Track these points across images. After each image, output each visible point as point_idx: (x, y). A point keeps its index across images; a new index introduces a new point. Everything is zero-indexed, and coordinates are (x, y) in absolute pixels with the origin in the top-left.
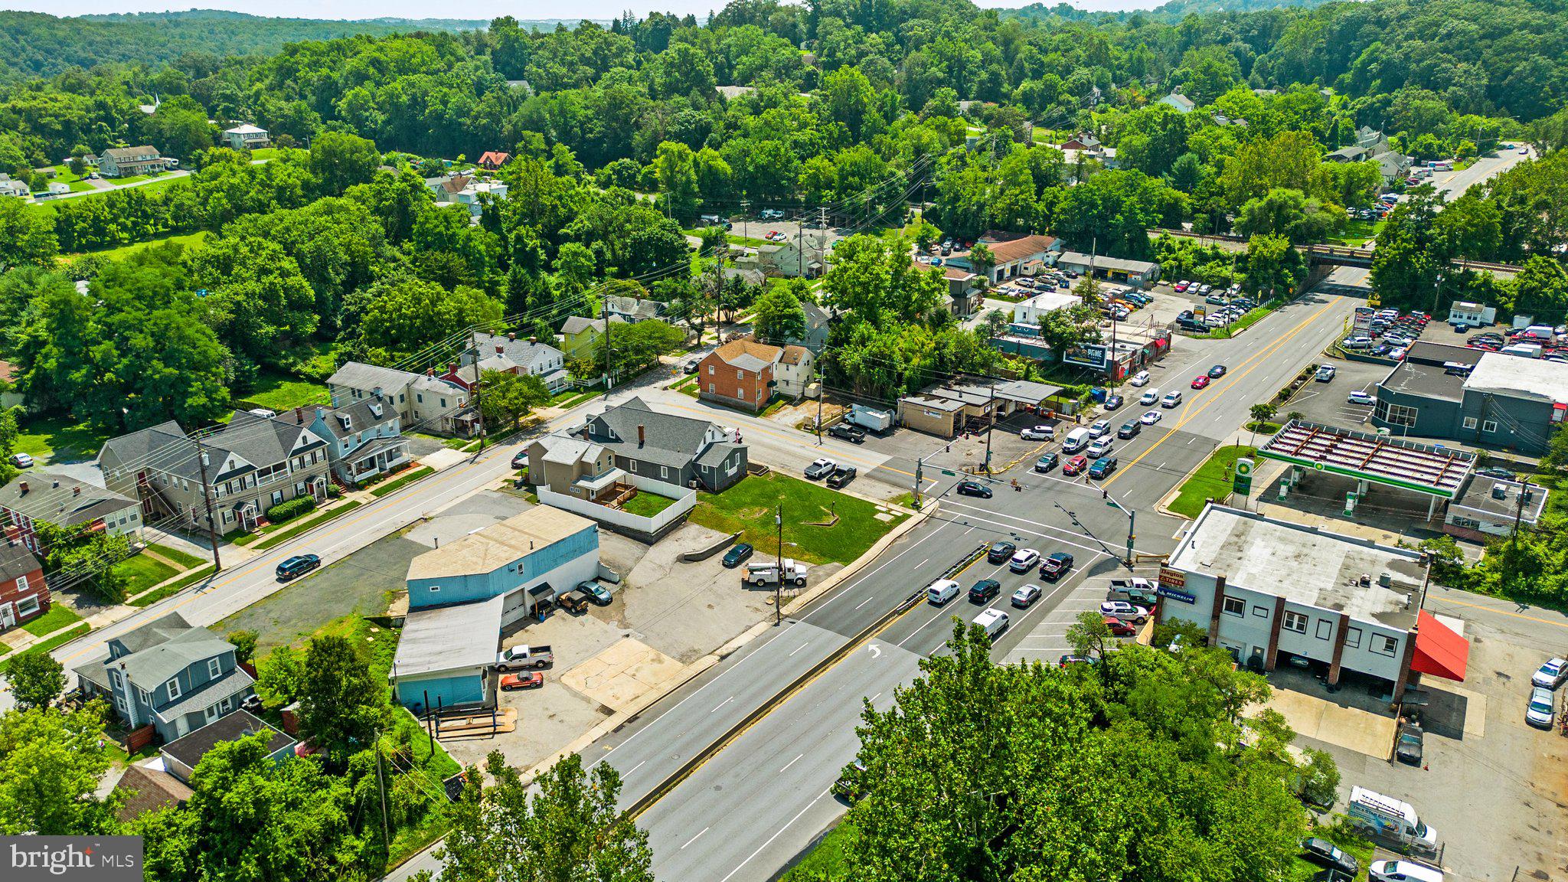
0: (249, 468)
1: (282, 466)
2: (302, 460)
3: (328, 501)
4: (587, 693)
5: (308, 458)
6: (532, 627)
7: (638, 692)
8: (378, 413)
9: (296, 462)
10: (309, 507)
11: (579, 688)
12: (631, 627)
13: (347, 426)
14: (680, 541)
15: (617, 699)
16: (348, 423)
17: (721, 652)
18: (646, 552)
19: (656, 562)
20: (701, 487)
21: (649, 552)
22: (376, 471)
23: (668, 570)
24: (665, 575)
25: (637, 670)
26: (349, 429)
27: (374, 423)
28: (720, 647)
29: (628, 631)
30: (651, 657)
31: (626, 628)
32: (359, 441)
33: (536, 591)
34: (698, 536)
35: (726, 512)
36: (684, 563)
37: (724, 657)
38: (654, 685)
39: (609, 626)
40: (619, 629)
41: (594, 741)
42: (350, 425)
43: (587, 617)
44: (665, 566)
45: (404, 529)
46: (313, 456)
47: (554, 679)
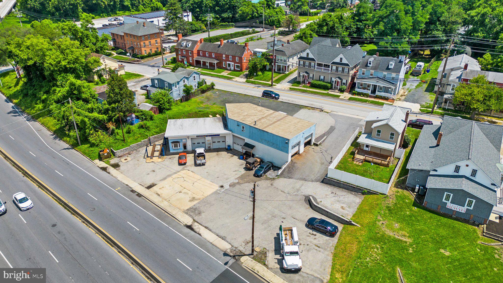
0: (313, 60)
1: (328, 66)
2: (337, 68)
3: (337, 90)
4: (170, 179)
5: (340, 69)
6: (236, 157)
7: (163, 195)
8: (390, 67)
9: (334, 68)
10: (325, 88)
11: (174, 176)
12: (231, 187)
13: (368, 65)
14: (333, 195)
15: (160, 189)
16: (370, 64)
17: (196, 226)
18: (312, 181)
19: (303, 187)
20: (420, 195)
21: (313, 183)
22: (369, 92)
23: (295, 194)
24: (288, 193)
25: (185, 193)
26: (369, 66)
27: (383, 70)
28: (201, 225)
29: (227, 186)
30: (197, 197)
31: (230, 186)
32: (372, 75)
33: (247, 145)
34: (343, 203)
35: (382, 212)
36: (305, 200)
37: (190, 227)
38: (168, 200)
39: (233, 180)
40: (229, 183)
41: (127, 185)
42: (371, 65)
43: (243, 171)
44: (299, 192)
45: (311, 108)
46: (343, 69)
47: (185, 168)
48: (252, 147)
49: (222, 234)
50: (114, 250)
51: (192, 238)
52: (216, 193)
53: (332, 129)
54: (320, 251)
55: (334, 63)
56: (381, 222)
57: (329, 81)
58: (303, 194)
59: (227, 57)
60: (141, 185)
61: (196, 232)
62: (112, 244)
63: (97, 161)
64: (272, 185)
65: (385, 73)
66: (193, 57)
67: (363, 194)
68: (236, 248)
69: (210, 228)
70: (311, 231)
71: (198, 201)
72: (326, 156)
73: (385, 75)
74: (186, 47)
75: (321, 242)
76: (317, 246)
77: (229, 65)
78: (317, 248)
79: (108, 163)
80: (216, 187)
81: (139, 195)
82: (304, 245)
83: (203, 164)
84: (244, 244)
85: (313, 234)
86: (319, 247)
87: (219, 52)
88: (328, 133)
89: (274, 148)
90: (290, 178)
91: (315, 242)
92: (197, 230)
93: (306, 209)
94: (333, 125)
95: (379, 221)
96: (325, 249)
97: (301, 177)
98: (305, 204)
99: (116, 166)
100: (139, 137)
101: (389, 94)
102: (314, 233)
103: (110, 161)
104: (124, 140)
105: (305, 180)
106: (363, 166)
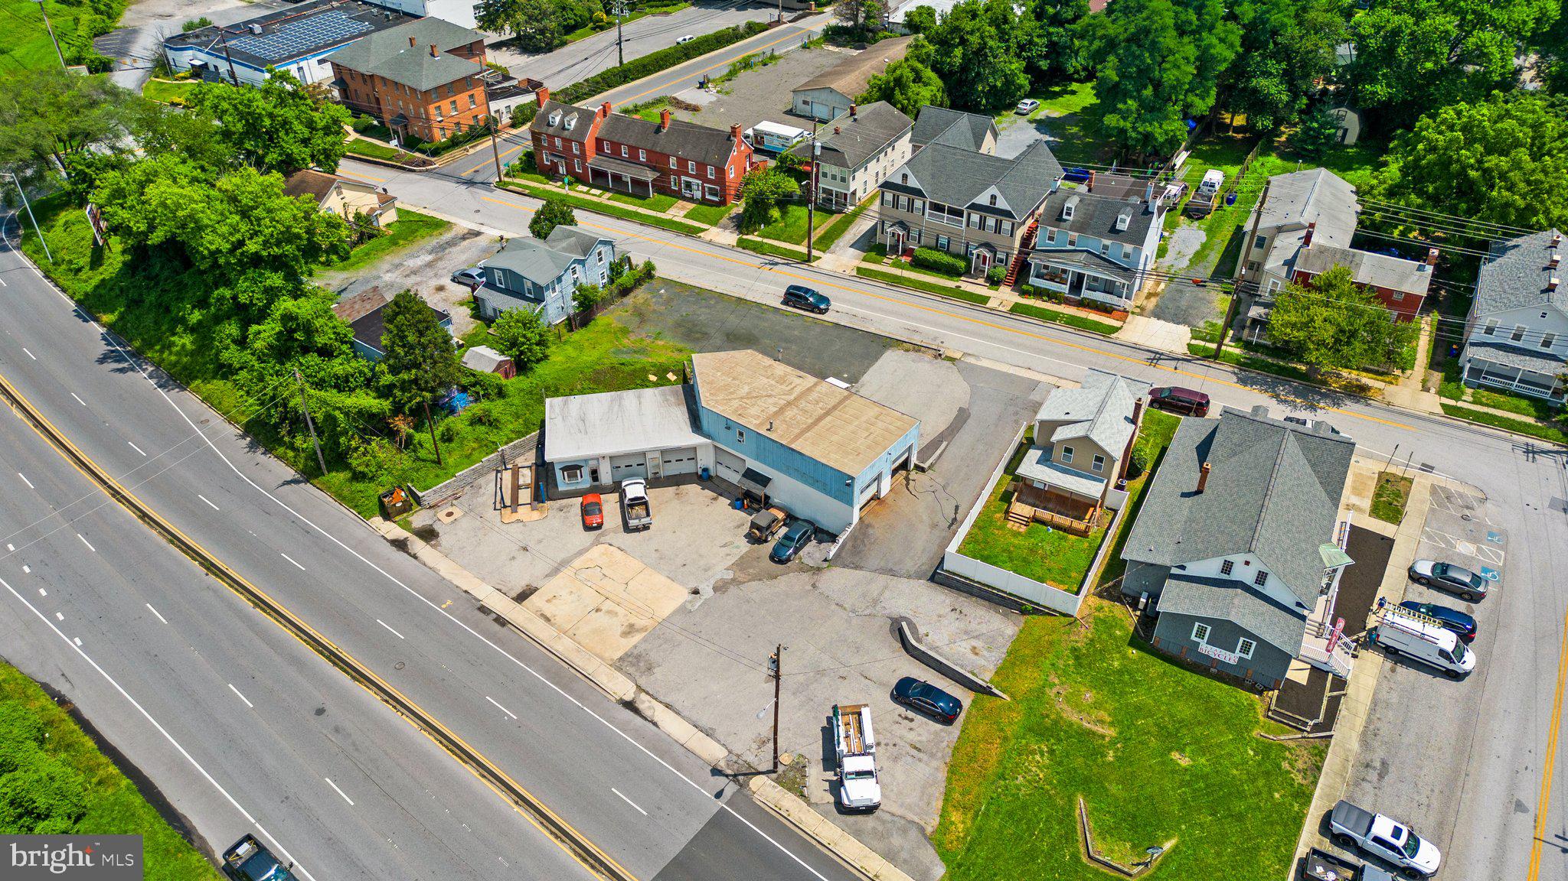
0: (918, 193)
2: (983, 220)
3: (981, 281)
4: (567, 572)
5: (991, 221)
6: (724, 502)
7: (558, 620)
8: (1119, 227)
9: (975, 217)
10: (951, 272)
11: (577, 563)
12: (718, 594)
13: (1064, 217)
14: (955, 615)
15: (548, 601)
16: (1069, 214)
17: (643, 702)
18: (909, 577)
19: (887, 594)
20: (1147, 616)
21: (911, 581)
22: (1065, 289)
23: (867, 612)
24: (854, 611)
25: (609, 612)
26: (1065, 220)
27: (1101, 235)
28: (656, 699)
29: (707, 592)
30: (639, 622)
31: (715, 589)
32: (1072, 243)
33: (750, 474)
34: (977, 637)
35: (1061, 664)
36: (892, 631)
37: (630, 706)
38: (570, 633)
39: (722, 571)
40: (712, 581)
41: (466, 592)
42: (1071, 218)
43: (744, 546)
44: (878, 608)
45: (911, 346)
46: (998, 224)
47: (602, 539)
48: (764, 481)
49: (704, 722)
50: (470, 771)
51: (638, 735)
52: (683, 610)
53: (962, 417)
54: (920, 760)
55: (975, 207)
56: (1055, 690)
57: (962, 251)
58: (887, 611)
59: (682, 162)
60: (500, 590)
61: (646, 719)
62: (464, 756)
63: (377, 521)
64: (814, 586)
65: (1107, 242)
66: (583, 156)
67: (1024, 612)
68: (738, 756)
69: (678, 706)
70: (901, 710)
71: (644, 634)
72: (944, 502)
73: (1106, 247)
74: (564, 128)
75: (924, 739)
76: (916, 748)
77: (688, 185)
78: (914, 752)
79: (406, 526)
80: (680, 595)
81: (501, 621)
82: (887, 745)
83: (646, 528)
84: (754, 746)
85: (906, 718)
86: (919, 750)
87: (658, 150)
88: (952, 431)
89: (817, 489)
90: (857, 567)
91: (911, 736)
92: (648, 713)
93: (893, 652)
94: (966, 406)
95: (1052, 685)
96: (932, 755)
97: (882, 564)
98: (892, 640)
99: (428, 534)
100: (474, 449)
101: (1116, 298)
102: (910, 714)
103: (410, 519)
104: (438, 462)
105: (892, 573)
106: (1029, 534)
